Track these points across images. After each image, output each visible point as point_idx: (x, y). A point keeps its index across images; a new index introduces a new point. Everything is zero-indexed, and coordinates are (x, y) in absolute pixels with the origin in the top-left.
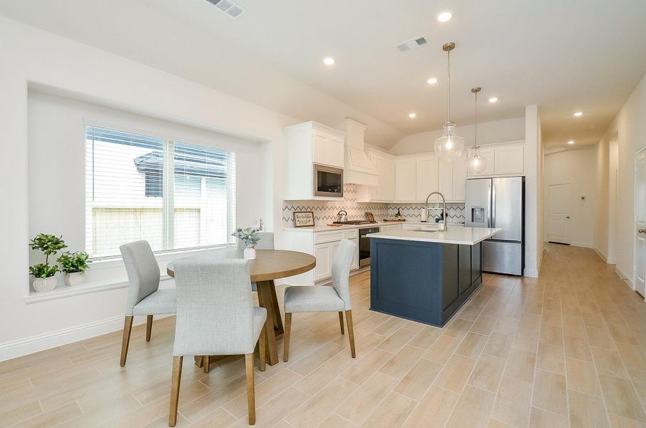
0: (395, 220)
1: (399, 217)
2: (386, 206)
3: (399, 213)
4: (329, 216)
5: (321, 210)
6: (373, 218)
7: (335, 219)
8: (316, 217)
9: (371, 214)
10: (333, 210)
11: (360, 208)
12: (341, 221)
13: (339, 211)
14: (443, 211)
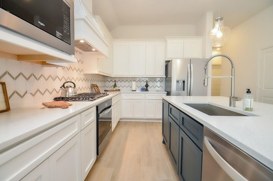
0: (113, 91)
1: (116, 88)
3: (115, 84)
4: (47, 90)
5: (27, 79)
6: (99, 90)
7: (58, 93)
8: (15, 92)
9: (97, 86)
10: (54, 80)
11: (86, 80)
12: (67, 96)
13: (64, 81)
14: (147, 83)
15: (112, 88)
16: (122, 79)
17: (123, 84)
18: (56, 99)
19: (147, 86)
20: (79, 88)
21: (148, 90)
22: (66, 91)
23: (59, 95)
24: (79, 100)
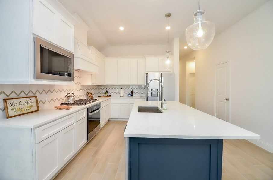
0: (105, 96)
1: (107, 94)
2: (98, 88)
3: (107, 91)
4: (57, 98)
5: (47, 93)
6: (92, 96)
7: (63, 100)
8: (41, 101)
9: (91, 94)
10: (61, 92)
11: (83, 89)
12: (69, 102)
13: (67, 93)
14: (132, 90)
15: (104, 95)
16: (113, 87)
17: (113, 91)
18: (62, 104)
19: (132, 92)
20: (77, 96)
21: (133, 96)
22: (69, 99)
23: (64, 102)
24: (76, 105)
